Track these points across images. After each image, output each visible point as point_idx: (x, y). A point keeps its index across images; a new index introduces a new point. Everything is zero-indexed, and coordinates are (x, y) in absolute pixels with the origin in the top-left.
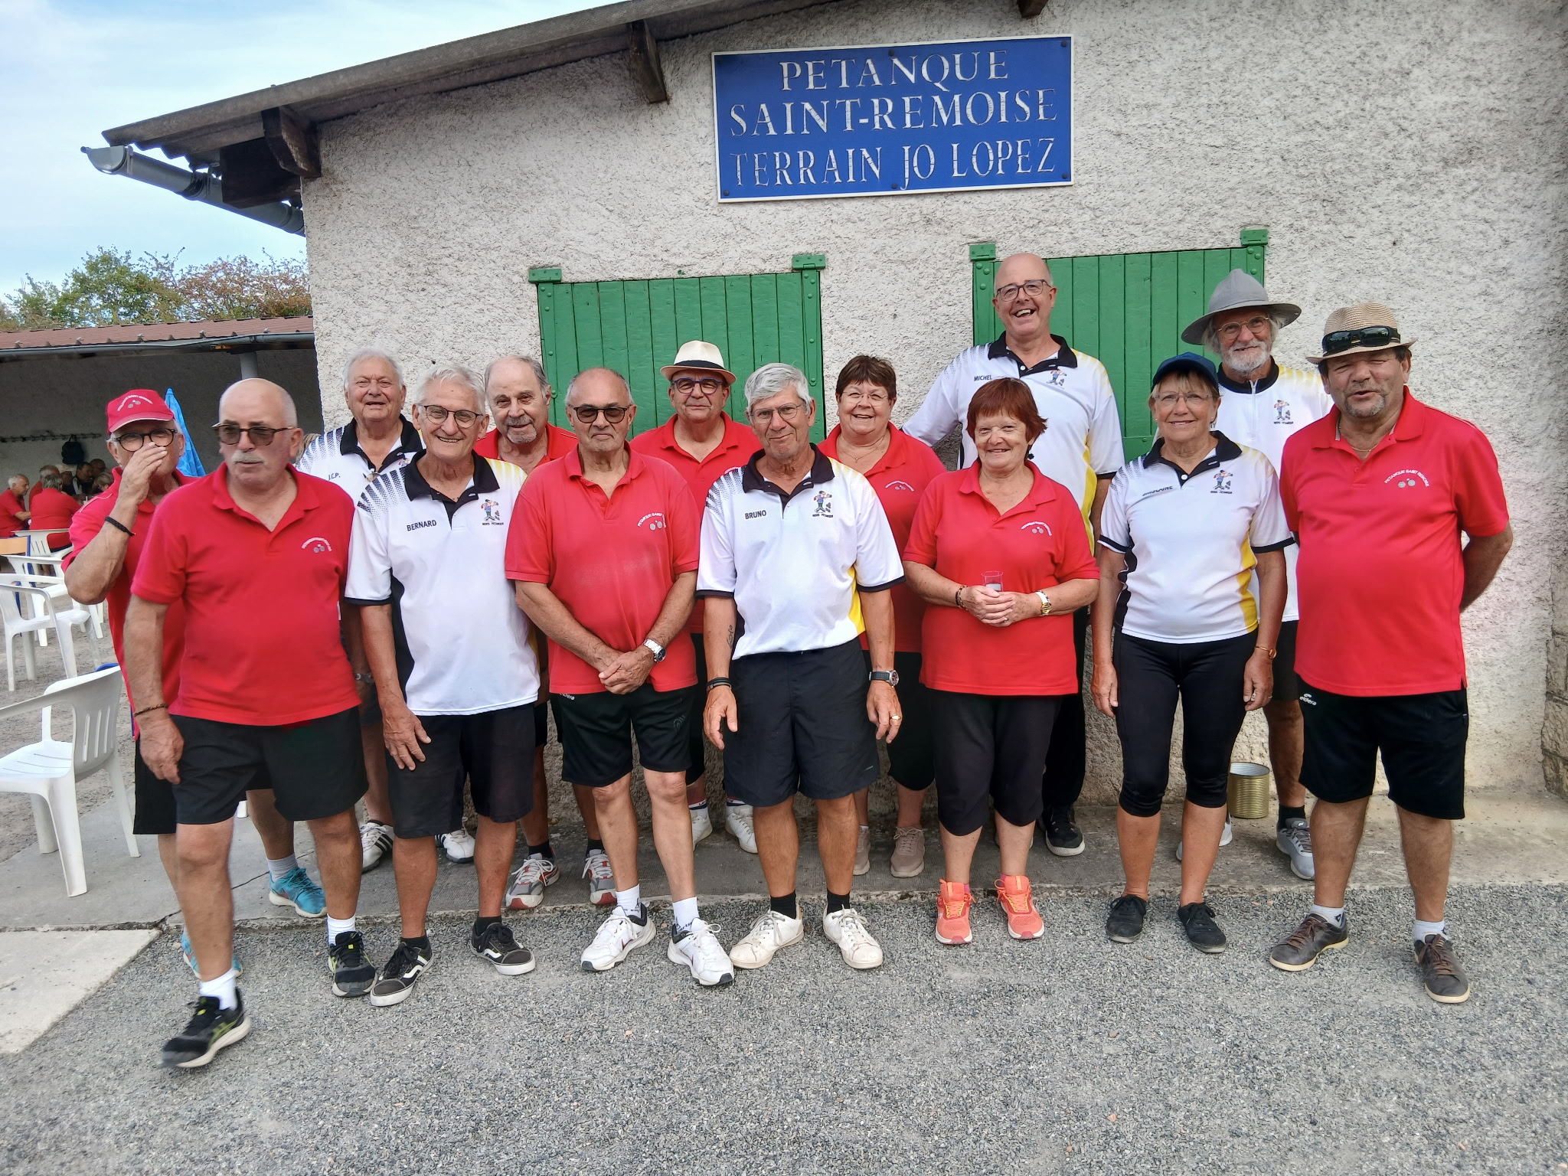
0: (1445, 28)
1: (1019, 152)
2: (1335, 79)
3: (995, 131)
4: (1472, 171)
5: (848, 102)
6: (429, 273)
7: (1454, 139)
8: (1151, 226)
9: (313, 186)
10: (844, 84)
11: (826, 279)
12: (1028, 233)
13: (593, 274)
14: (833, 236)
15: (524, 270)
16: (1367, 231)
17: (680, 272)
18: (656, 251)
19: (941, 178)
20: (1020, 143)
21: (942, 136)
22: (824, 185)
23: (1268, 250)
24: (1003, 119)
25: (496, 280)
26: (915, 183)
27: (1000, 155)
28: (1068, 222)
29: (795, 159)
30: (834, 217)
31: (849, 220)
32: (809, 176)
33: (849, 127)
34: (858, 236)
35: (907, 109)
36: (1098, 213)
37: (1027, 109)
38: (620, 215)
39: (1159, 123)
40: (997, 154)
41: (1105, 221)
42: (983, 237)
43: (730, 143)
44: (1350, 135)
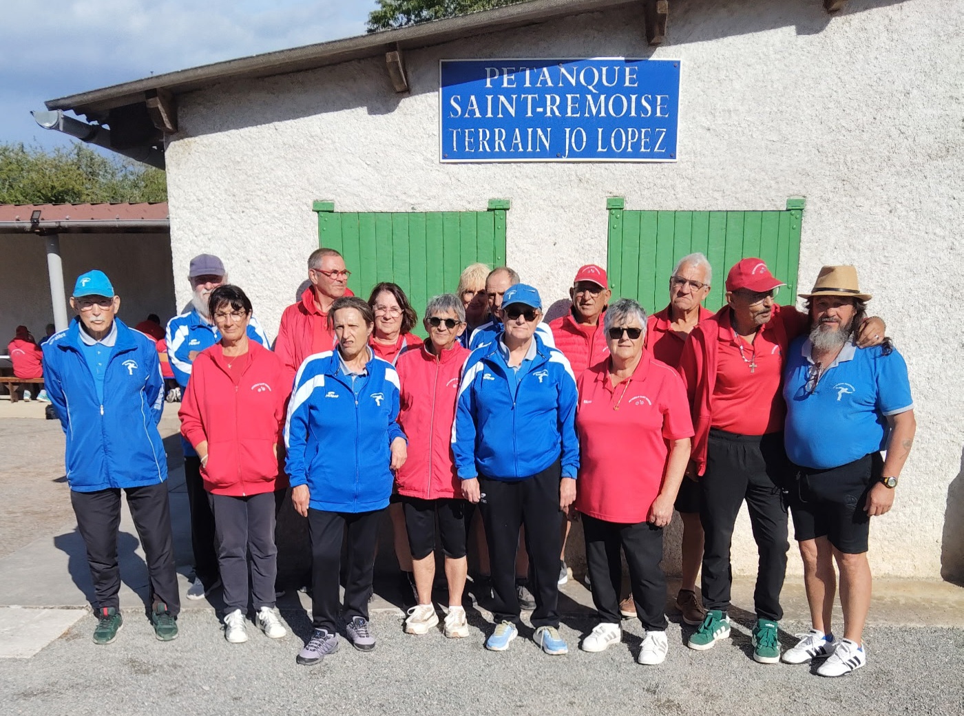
0: (938, 61)
1: (643, 137)
2: (858, 97)
3: (627, 122)
4: (948, 163)
5: (530, 97)
6: (247, 201)
7: (937, 141)
8: (727, 193)
9: (172, 137)
10: (528, 84)
11: (510, 216)
12: (646, 193)
13: (356, 207)
14: (516, 188)
15: (310, 202)
16: (872, 202)
17: (413, 208)
18: (398, 193)
19: (590, 151)
20: (643, 130)
21: (591, 124)
22: (511, 153)
23: (804, 214)
24: (633, 114)
25: (291, 207)
26: (572, 154)
27: (630, 138)
28: (673, 187)
29: (492, 134)
30: (518, 174)
31: (527, 177)
32: (500, 144)
33: (530, 114)
34: (533, 188)
35: (569, 102)
36: (693, 182)
37: (649, 108)
38: (374, 168)
39: (737, 123)
40: (628, 137)
41: (698, 187)
42: (616, 193)
43: (450, 122)
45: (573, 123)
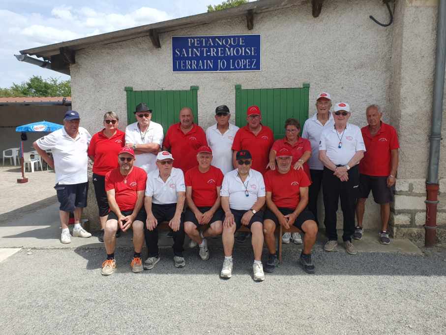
1: (247, 63)
3: (241, 57)
4: (362, 70)
5: (205, 49)
6: (100, 88)
7: (358, 62)
8: (280, 82)
9: (73, 66)
10: (204, 45)
11: (199, 93)
12: (249, 83)
13: (140, 89)
14: (201, 82)
15: (124, 88)
16: (335, 85)
17: (162, 89)
18: (156, 84)
19: (228, 68)
20: (247, 60)
21: (228, 58)
22: (199, 69)
23: (310, 89)
24: (243, 54)
25: (117, 90)
26: (221, 69)
28: (259, 80)
29: (191, 62)
30: (201, 77)
31: (205, 78)
32: (194, 66)
33: (205, 55)
34: (207, 82)
35: (220, 51)
36: (267, 78)
37: (249, 52)
38: (148, 75)
39: (283, 56)
40: (242, 63)
41: (269, 80)
42: (238, 83)
43: (175, 58)
44: (331, 61)
45: (221, 58)
